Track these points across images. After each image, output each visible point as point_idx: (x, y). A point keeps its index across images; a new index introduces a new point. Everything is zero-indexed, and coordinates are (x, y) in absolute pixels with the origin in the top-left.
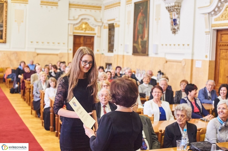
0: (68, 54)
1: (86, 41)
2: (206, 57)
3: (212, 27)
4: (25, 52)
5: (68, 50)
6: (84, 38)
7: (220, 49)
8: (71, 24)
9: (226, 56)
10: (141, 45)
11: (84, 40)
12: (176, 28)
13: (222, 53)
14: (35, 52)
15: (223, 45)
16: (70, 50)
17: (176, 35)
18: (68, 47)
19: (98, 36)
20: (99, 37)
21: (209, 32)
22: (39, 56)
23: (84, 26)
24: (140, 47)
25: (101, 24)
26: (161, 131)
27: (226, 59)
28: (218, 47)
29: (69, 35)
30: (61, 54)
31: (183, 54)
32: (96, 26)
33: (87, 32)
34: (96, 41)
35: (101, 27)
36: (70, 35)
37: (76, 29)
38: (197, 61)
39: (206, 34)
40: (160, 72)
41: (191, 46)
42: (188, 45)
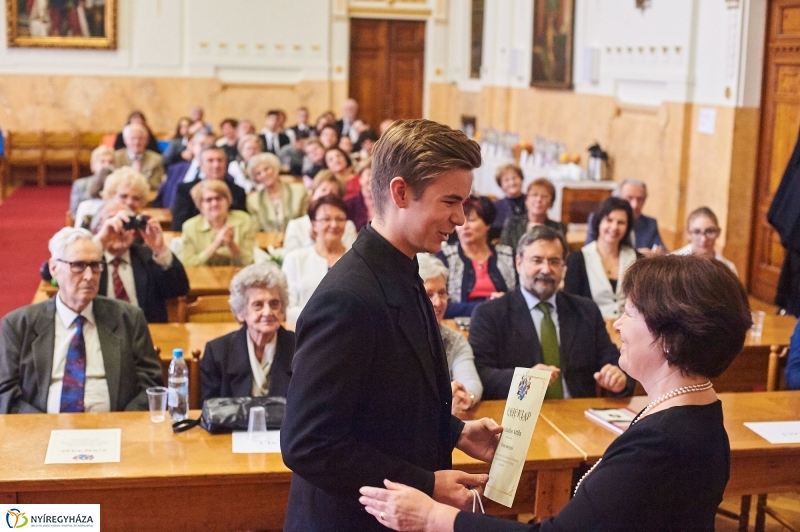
0: (332, 85)
1: (398, 40)
2: (728, 93)
4: (181, 81)
5: (330, 71)
6: (390, 29)
7: (778, 65)
9: (793, 90)
10: (553, 49)
11: (389, 35)
13: (783, 81)
14: (213, 81)
15: (784, 49)
16: (339, 70)
17: (648, 12)
18: (330, 59)
19: (438, 22)
20: (444, 22)
22: (230, 93)
24: (551, 57)
26: (196, 355)
27: (794, 103)
28: (772, 55)
29: (333, 18)
30: (306, 84)
31: (662, 84)
33: (398, 5)
34: (432, 37)
36: (338, 18)
38: (703, 111)
39: (730, 8)
40: (596, 151)
41: (685, 52)
42: (678, 49)
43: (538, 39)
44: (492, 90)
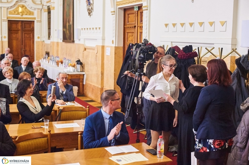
0: (2, 42)
1: (25, 27)
2: (113, 42)
3: (117, 5)
5: (2, 38)
6: (22, 24)
7: (128, 33)
8: (4, 7)
10: (68, 30)
11: (22, 26)
12: (90, 8)
13: (129, 38)
15: (129, 28)
16: (5, 37)
17: (91, 17)
18: (1, 34)
19: (38, 21)
20: (40, 21)
21: (114, 12)
23: (20, 10)
24: (68, 32)
25: (40, 7)
28: (126, 30)
29: (2, 21)
31: (96, 40)
32: (35, 9)
33: (24, 16)
34: (36, 26)
35: (41, 10)
36: (4, 20)
37: (11, 13)
38: (107, 48)
39: (112, 15)
40: (79, 62)
41: (101, 29)
42: (99, 28)
43: (64, 26)
44: (53, 43)
